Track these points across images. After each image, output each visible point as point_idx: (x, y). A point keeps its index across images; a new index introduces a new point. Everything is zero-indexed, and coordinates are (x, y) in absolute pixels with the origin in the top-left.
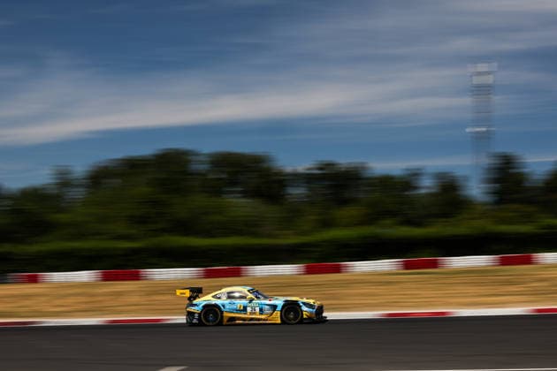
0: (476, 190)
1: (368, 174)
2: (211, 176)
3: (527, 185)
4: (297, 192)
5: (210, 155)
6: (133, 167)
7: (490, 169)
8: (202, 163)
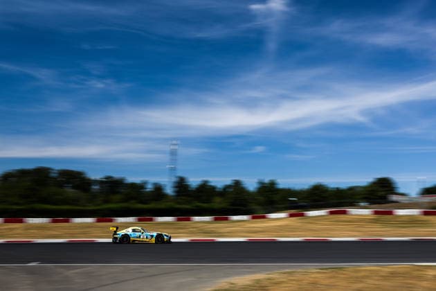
0: (169, 190)
1: (126, 182)
2: (59, 179)
3: (190, 189)
4: (96, 187)
5: (58, 170)
6: (23, 173)
7: (175, 182)
8: (55, 173)
